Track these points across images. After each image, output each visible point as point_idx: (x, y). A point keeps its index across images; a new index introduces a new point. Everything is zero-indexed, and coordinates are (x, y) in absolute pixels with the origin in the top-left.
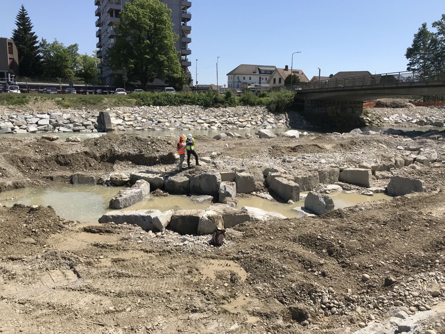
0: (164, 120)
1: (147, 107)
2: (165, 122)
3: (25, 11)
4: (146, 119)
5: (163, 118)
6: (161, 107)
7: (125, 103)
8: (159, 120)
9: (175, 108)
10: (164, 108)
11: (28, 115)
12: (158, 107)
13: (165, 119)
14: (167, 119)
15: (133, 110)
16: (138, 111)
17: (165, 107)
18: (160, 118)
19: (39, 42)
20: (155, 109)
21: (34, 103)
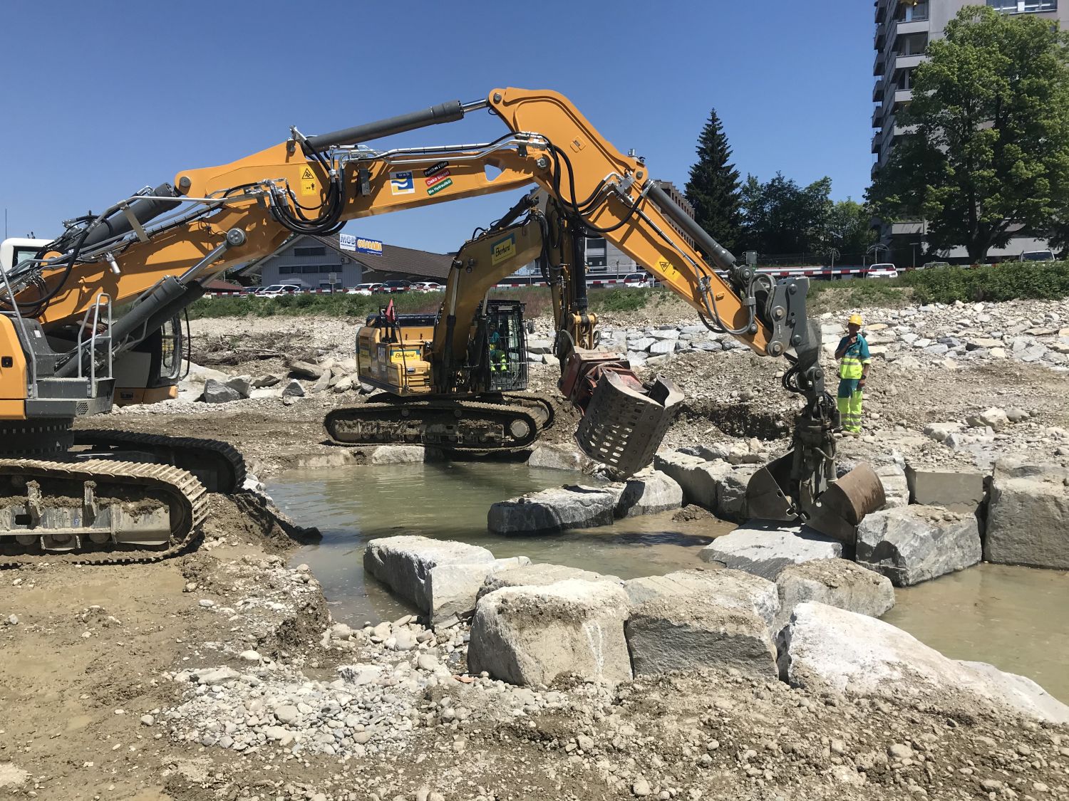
0: (991, 342)
1: (941, 306)
2: (992, 347)
3: (719, 122)
4: (931, 338)
5: (987, 335)
6: (991, 305)
7: (880, 299)
8: (972, 341)
9: (1039, 305)
10: (999, 309)
11: (634, 333)
12: (979, 307)
13: (995, 338)
14: (1002, 338)
15: (899, 315)
16: (912, 318)
17: (1004, 304)
18: (976, 336)
19: (741, 185)
20: (969, 312)
21: (657, 306)
